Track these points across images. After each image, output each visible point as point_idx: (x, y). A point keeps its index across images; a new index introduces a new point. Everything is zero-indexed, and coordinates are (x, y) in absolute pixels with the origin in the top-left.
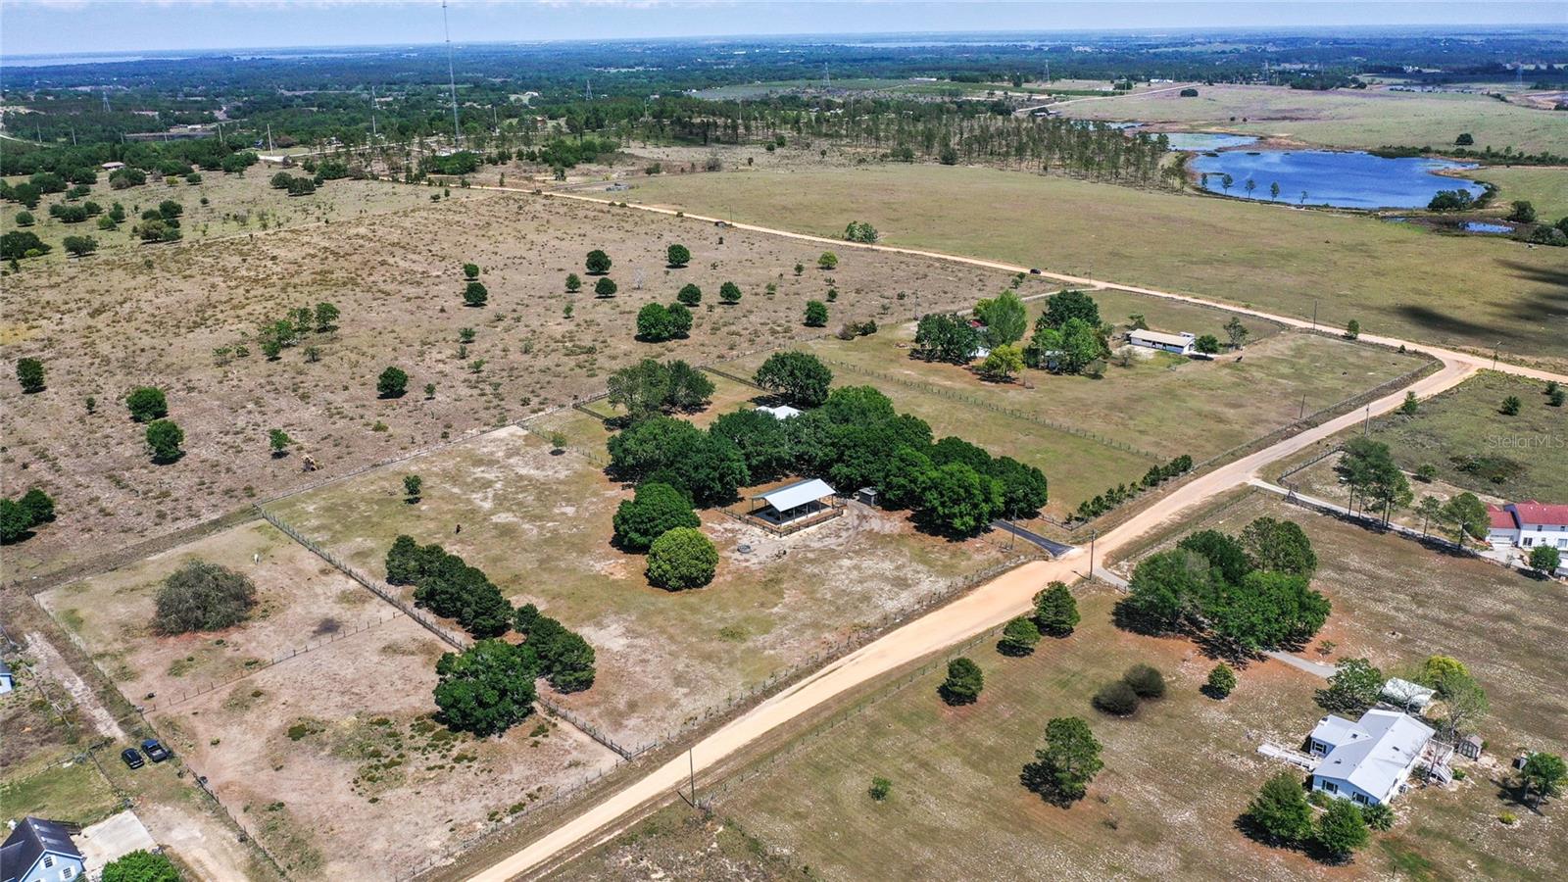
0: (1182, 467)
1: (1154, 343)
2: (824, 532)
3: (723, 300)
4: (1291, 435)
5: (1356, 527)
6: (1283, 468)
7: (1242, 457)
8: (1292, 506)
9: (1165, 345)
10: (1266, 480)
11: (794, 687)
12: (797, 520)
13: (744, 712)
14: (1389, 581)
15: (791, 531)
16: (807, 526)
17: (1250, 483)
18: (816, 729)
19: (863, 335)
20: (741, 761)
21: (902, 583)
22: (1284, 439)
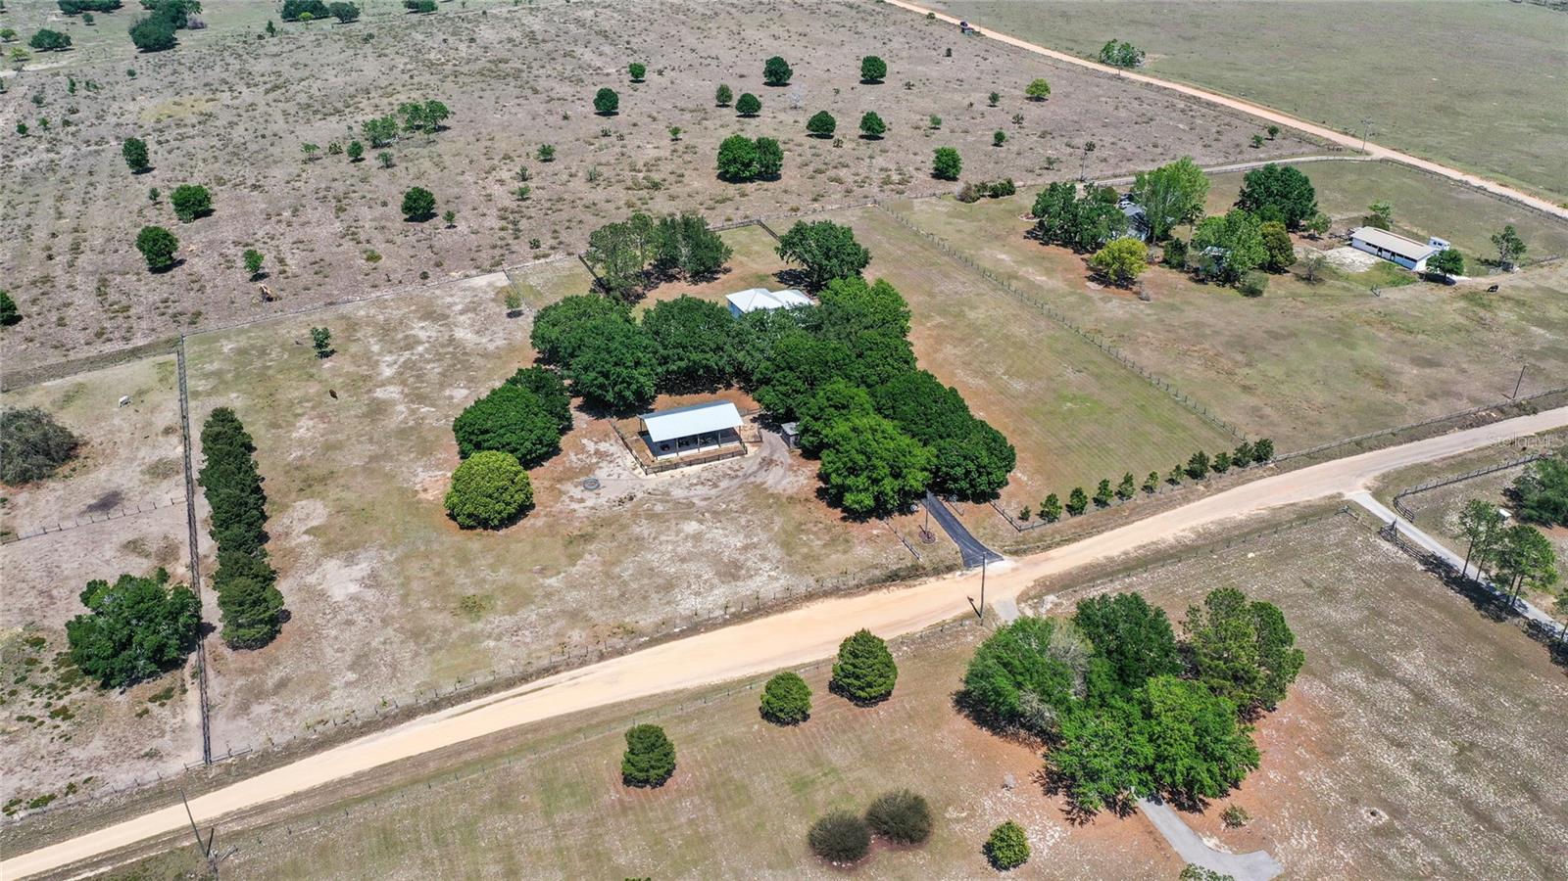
0: (1260, 454)
1: (1380, 250)
2: (705, 475)
3: (864, 133)
4: (1481, 422)
5: (1461, 601)
6: (1421, 478)
7: (1371, 449)
8: (1386, 546)
9: (1393, 254)
10: (1378, 495)
11: (475, 703)
12: (683, 454)
13: (387, 726)
14: (1444, 710)
15: (663, 468)
16: (690, 464)
17: (1349, 496)
18: (439, 775)
19: (991, 196)
20: (318, 802)
21: (731, 571)
22: (1462, 428)
